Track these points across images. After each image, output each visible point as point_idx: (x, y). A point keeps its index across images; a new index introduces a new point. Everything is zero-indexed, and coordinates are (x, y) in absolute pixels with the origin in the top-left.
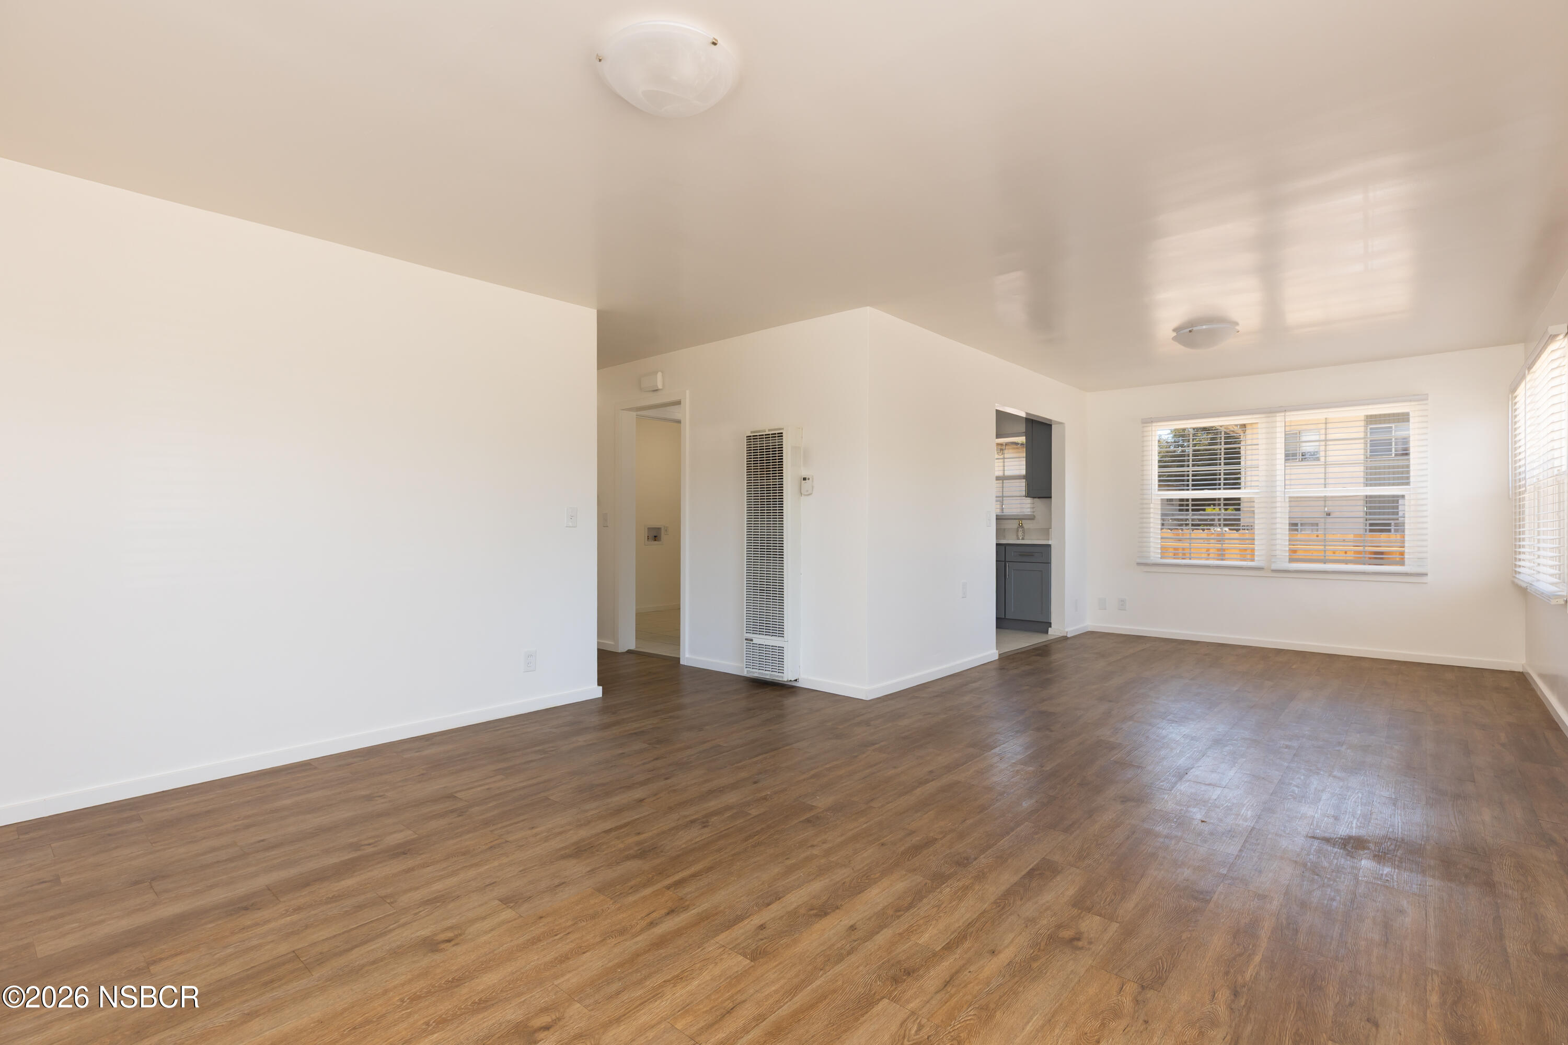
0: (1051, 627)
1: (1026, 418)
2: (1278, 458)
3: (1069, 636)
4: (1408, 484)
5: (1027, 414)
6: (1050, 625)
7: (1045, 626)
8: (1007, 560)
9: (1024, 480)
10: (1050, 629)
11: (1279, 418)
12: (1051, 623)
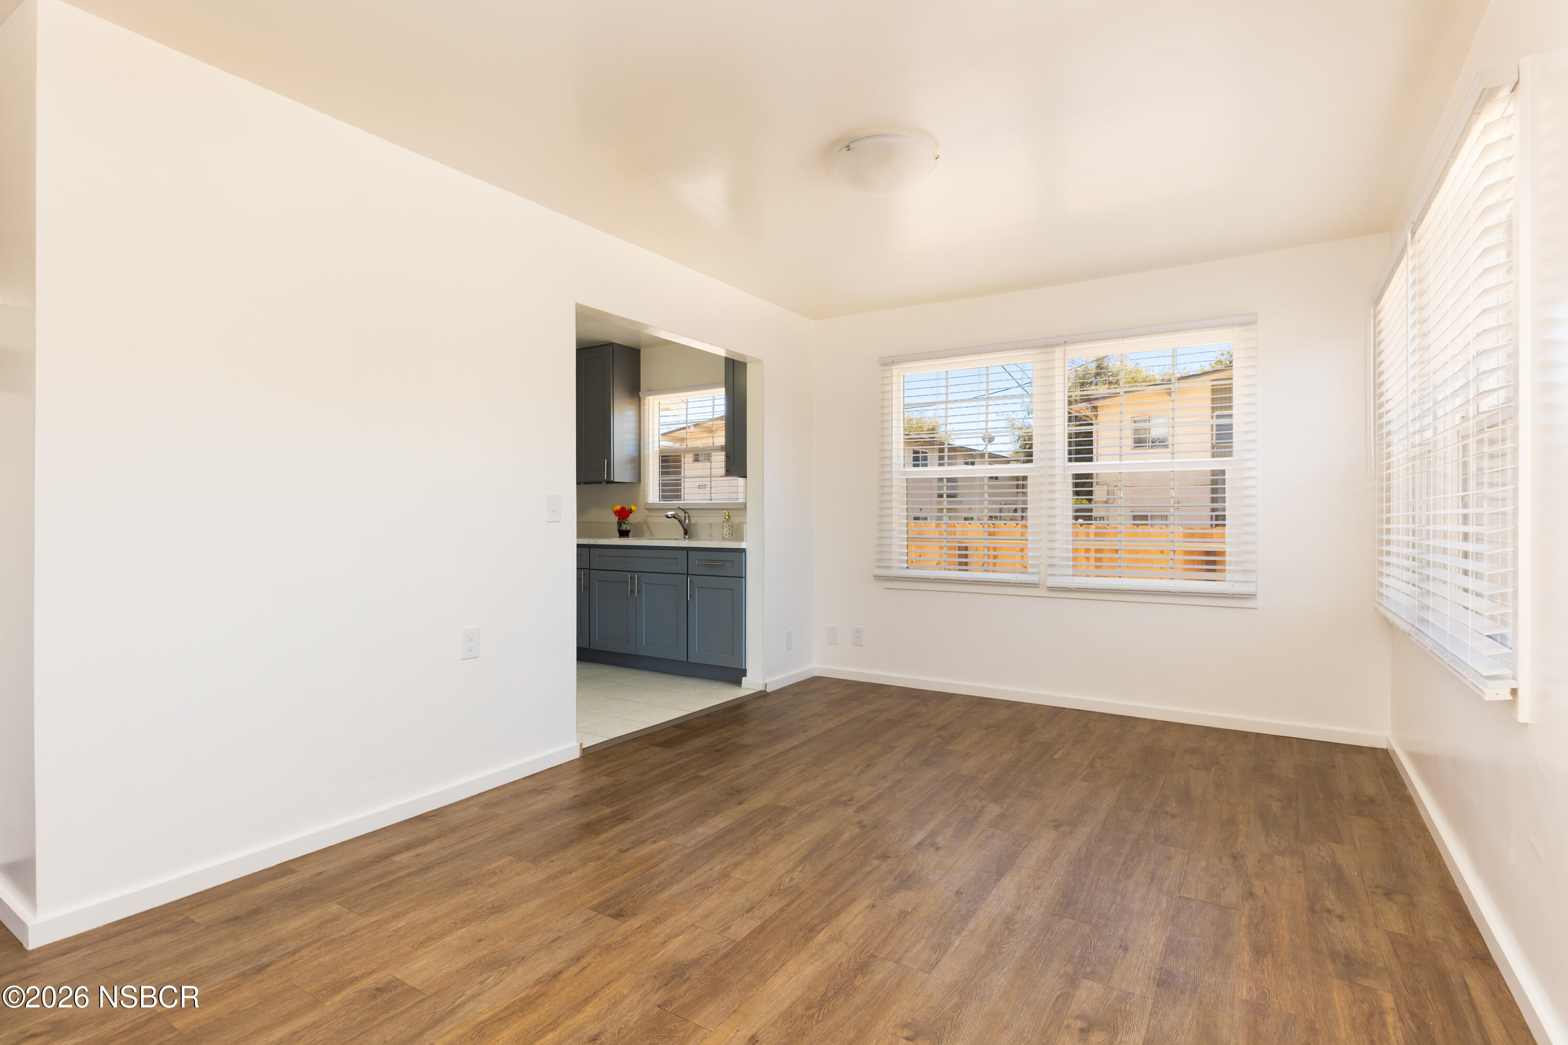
0: (746, 676)
1: (725, 357)
2: (1057, 415)
3: (769, 690)
4: (1230, 454)
5: (727, 351)
6: (744, 673)
7: (736, 675)
8: (689, 573)
9: (723, 453)
10: (744, 679)
11: (1058, 353)
12: (745, 670)
